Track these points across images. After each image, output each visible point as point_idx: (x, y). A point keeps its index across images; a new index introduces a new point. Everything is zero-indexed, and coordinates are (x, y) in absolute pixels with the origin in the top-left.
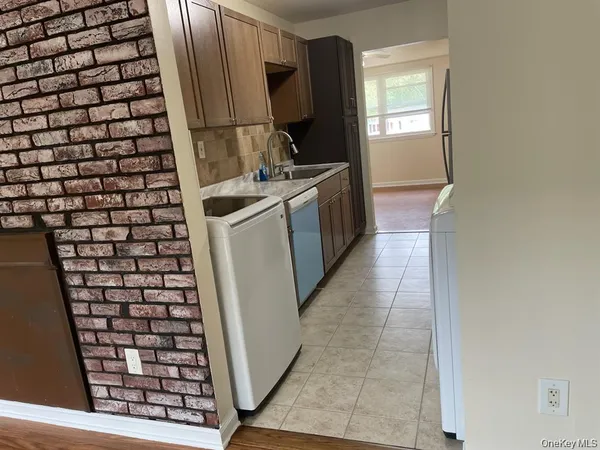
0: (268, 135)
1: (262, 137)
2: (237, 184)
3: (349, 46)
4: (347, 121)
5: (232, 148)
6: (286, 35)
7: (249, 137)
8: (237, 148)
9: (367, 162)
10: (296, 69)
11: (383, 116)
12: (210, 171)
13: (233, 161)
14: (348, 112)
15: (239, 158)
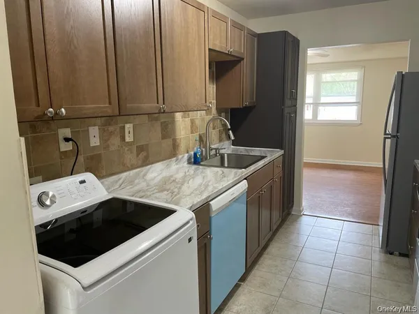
0: (209, 118)
1: (203, 120)
2: (168, 166)
3: (296, 42)
4: (287, 110)
5: (168, 130)
6: (236, 25)
7: (188, 120)
8: (174, 131)
9: (301, 143)
10: (243, 59)
11: (316, 105)
12: (138, 155)
13: (167, 143)
14: (288, 102)
15: (174, 140)
